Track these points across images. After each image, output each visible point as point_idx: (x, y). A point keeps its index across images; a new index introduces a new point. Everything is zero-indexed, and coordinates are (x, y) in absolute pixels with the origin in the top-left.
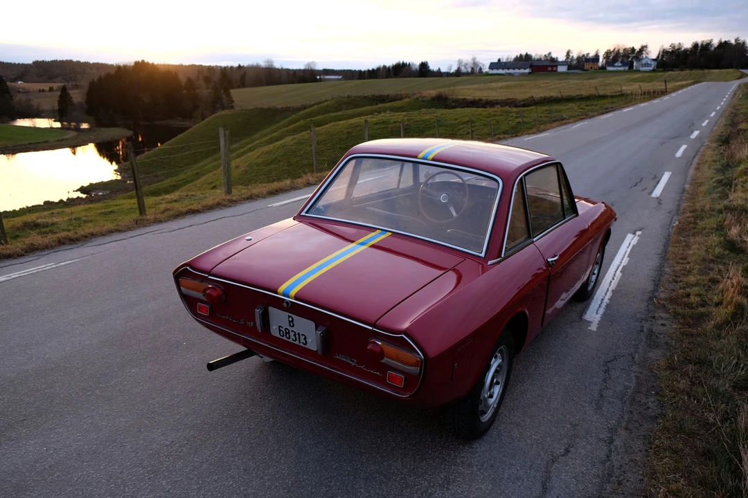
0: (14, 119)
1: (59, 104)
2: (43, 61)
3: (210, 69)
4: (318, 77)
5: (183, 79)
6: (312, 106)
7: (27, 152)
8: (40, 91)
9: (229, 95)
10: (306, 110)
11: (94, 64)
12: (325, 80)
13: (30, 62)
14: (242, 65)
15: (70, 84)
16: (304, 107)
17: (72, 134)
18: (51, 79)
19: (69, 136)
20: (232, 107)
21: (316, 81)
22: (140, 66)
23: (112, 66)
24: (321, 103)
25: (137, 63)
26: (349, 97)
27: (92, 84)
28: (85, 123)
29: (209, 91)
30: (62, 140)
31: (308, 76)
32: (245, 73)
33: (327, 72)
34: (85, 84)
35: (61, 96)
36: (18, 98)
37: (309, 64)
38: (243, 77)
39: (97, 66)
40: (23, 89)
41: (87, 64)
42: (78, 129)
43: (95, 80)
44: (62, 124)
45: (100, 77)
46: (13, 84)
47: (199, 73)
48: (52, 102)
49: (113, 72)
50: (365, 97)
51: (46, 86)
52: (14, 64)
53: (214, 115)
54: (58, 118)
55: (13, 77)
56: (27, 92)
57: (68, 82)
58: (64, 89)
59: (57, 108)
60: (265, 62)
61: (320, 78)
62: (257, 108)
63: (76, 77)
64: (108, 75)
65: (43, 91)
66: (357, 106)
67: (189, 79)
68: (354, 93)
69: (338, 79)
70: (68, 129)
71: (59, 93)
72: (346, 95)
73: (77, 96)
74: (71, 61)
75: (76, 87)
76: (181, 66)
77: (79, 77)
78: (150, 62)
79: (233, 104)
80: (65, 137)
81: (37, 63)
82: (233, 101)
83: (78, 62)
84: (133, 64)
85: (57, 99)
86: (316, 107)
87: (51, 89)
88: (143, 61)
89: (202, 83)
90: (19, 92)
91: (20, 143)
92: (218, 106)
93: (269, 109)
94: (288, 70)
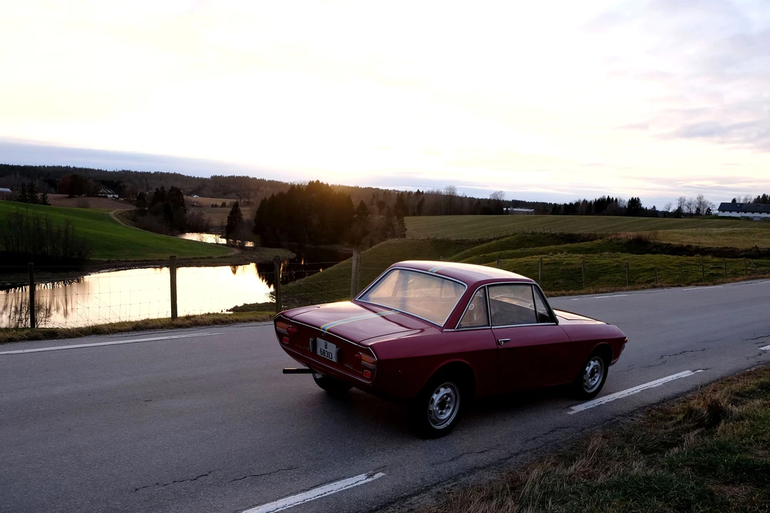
0: (183, 232)
1: (228, 220)
2: (221, 176)
3: (386, 193)
4: (505, 209)
5: (356, 202)
6: (491, 240)
7: (190, 266)
8: (213, 206)
9: (402, 223)
10: (482, 245)
11: (269, 181)
12: (513, 213)
13: (208, 176)
14: (421, 191)
15: (242, 201)
16: (481, 242)
17: (236, 251)
18: (225, 194)
19: (232, 254)
20: (404, 236)
21: (502, 213)
22: (315, 187)
23: (287, 184)
24: (501, 238)
25: (311, 183)
26: (533, 233)
27: (264, 202)
28: (250, 241)
29: (381, 216)
30: (225, 257)
31: (494, 207)
32: (423, 200)
33: (517, 204)
34: (257, 201)
35: (232, 213)
36: (191, 211)
37: (495, 194)
38: (421, 203)
39: (273, 184)
40: (197, 202)
41: (262, 181)
42: (242, 247)
43: (268, 198)
44: (227, 240)
45: (273, 196)
46: (189, 197)
47: (374, 196)
48: (221, 218)
49: (286, 191)
50: (552, 235)
51: (219, 202)
52: (194, 177)
53: (382, 243)
54: (225, 235)
55: (190, 190)
56: (200, 206)
57: (241, 199)
58: (236, 206)
59: (226, 224)
60: (447, 189)
61: (507, 210)
62: (429, 239)
63: (249, 194)
64: (281, 194)
65: (216, 206)
66: (542, 244)
67: (362, 203)
68: (539, 230)
69: (528, 213)
70: (233, 246)
71: (230, 209)
72: (530, 232)
73: (247, 214)
74: (247, 178)
75: (248, 204)
76: (357, 188)
77: (252, 194)
78: (325, 183)
79: (406, 232)
80: (229, 254)
81: (215, 178)
82: (406, 230)
83: (255, 179)
84: (307, 184)
85: (228, 215)
86: (494, 242)
87: (224, 205)
88: (318, 181)
89: (375, 208)
90: (193, 206)
91: (185, 257)
92: (389, 233)
93: (442, 241)
94: (472, 199)
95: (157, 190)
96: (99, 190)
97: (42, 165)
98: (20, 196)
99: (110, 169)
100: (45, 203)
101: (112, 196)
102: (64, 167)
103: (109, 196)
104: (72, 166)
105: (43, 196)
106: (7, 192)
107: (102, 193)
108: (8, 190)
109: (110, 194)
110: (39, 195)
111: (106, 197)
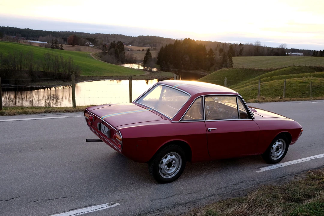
0: (123, 63)
1: (145, 57)
2: (143, 36)
3: (224, 45)
4: (287, 53)
5: (208, 49)
6: (276, 69)
7: (125, 80)
8: (138, 50)
9: (231, 60)
10: (271, 72)
11: (166, 38)
12: (291, 55)
13: (136, 36)
14: (242, 43)
15: (152, 48)
16: (271, 70)
17: (148, 73)
18: (144, 45)
19: (146, 74)
20: (232, 67)
21: (285, 55)
22: (187, 41)
23: (174, 40)
24: (282, 68)
25: (186, 39)
26: (299, 66)
27: (162, 49)
28: (155, 68)
29: (221, 56)
30: (142, 76)
31: (281, 52)
32: (243, 48)
33: (294, 50)
34: (159, 48)
35: (147, 54)
36: (127, 53)
37: (282, 45)
38: (241, 50)
39: (168, 40)
40: (131, 49)
41: (162, 38)
42: (151, 71)
43: (164, 47)
44: (144, 68)
45: (166, 45)
46: (127, 46)
47: (217, 46)
48: (141, 56)
49: (173, 43)
50: (310, 67)
51: (141, 48)
52: (130, 36)
53: (219, 70)
54: (143, 65)
55: (128, 43)
56: (132, 51)
57: (152, 47)
58: (148, 50)
59: (144, 59)
60: (256, 43)
61: (288, 54)
62: (243, 68)
63: (156, 45)
64: (170, 45)
65: (140, 50)
66: (303, 72)
67: (211, 50)
68: (303, 65)
69: (299, 55)
70: (147, 70)
71: (146, 52)
72: (298, 65)
73: (154, 55)
74: (155, 36)
75: (155, 49)
76: (210, 42)
77: (158, 44)
78: (192, 39)
79: (233, 65)
80: (144, 74)
81: (140, 37)
82: (233, 63)
83: (159, 37)
84: (184, 40)
85: (145, 55)
86: (278, 70)
87: (143, 50)
88: (189, 38)
89: (218, 52)
90: (129, 50)
91: (123, 75)
92: (224, 65)
93: (250, 69)
94: (270, 48)
95: (112, 42)
96: (86, 43)
97: (61, 31)
98: (51, 46)
99: (91, 33)
100: (62, 49)
101: (91, 45)
102: (71, 32)
103: (90, 45)
104: (74, 32)
105: (61, 45)
106: (46, 44)
107: (87, 44)
108: (46, 43)
109: (91, 44)
110: (59, 45)
111: (89, 46)
